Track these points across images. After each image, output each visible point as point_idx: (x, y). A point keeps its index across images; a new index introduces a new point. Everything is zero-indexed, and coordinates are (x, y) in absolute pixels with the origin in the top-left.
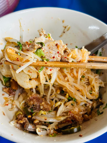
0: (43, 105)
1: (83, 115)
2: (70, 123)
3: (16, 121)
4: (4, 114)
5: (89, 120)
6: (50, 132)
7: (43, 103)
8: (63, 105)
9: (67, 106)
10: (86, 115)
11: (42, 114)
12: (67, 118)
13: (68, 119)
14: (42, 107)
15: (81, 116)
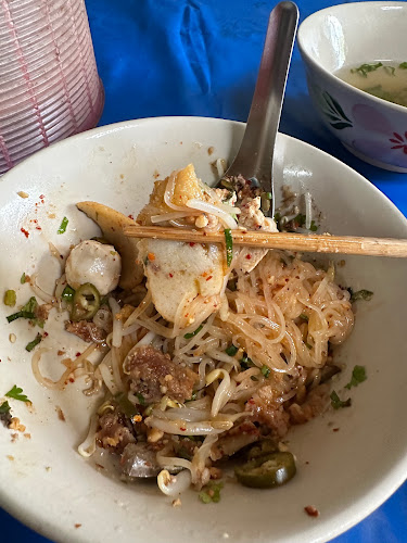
0: (167, 384)
1: (286, 406)
2: (254, 438)
3: (96, 435)
4: (62, 417)
5: (306, 421)
6: (200, 479)
7: (169, 378)
8: (227, 379)
9: (238, 384)
10: (295, 405)
11: (168, 408)
12: (243, 419)
13: (247, 422)
14: (164, 389)
15: (282, 409)
